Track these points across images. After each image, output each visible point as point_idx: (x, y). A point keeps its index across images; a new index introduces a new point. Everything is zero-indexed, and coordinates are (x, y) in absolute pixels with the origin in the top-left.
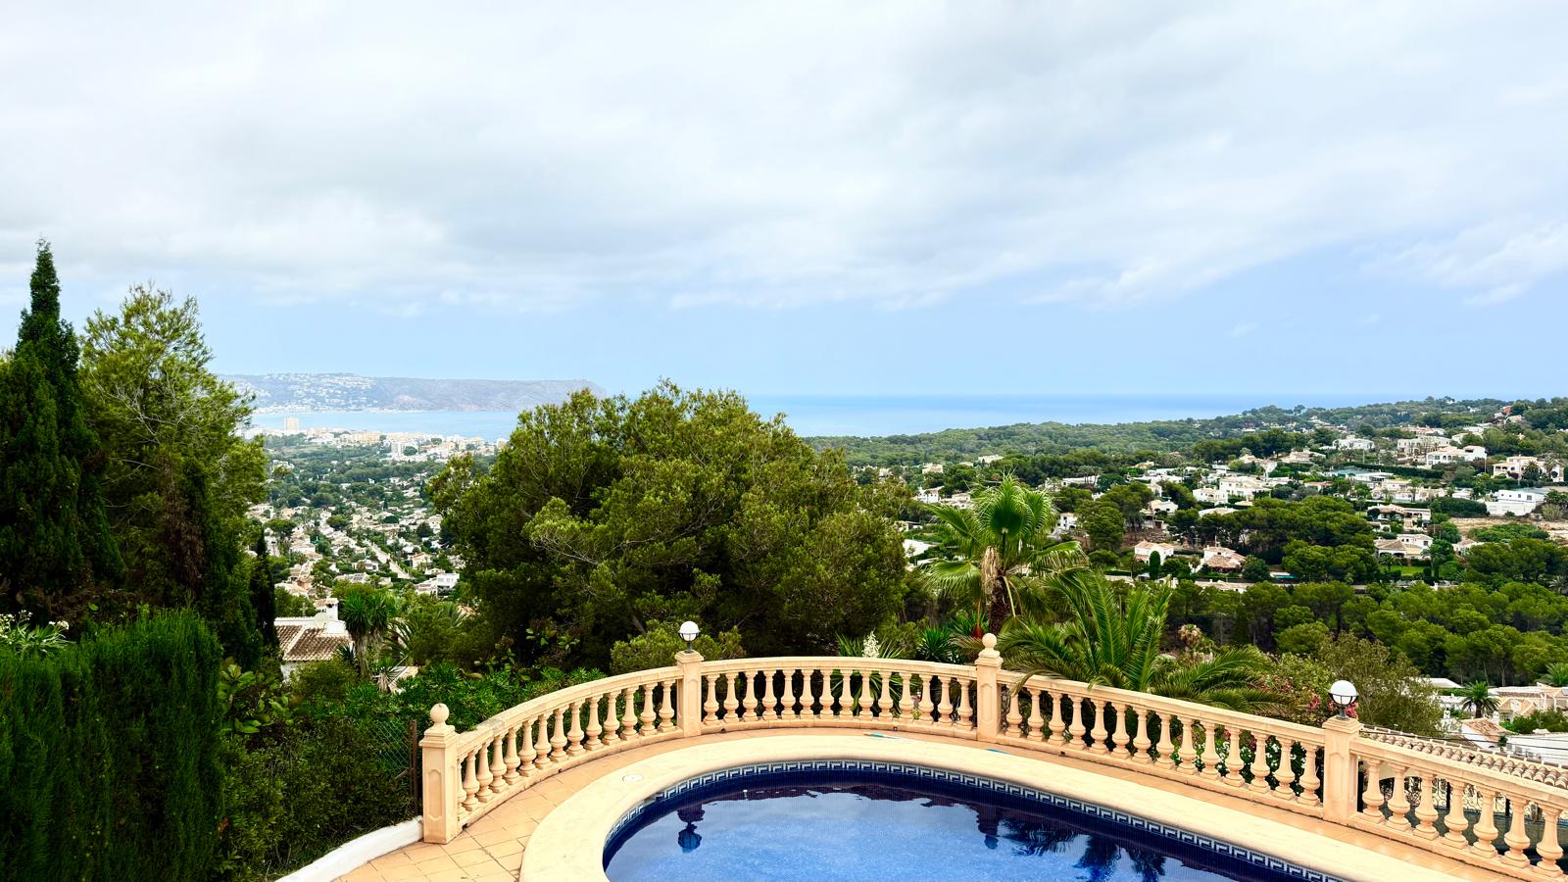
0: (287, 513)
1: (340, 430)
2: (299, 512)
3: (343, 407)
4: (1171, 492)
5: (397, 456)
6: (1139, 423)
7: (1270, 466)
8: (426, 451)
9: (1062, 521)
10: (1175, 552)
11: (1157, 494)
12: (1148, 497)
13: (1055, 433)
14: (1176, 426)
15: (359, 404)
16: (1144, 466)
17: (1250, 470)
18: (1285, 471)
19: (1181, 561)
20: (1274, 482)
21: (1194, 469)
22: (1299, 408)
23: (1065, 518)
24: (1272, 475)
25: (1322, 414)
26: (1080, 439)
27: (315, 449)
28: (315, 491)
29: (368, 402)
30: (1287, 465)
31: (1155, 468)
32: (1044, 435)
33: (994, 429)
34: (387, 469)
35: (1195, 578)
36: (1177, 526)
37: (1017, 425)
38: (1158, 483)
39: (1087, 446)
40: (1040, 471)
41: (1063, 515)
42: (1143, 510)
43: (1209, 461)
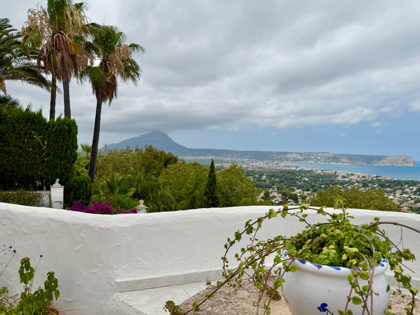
0: (306, 193)
1: (323, 169)
2: (309, 193)
3: (325, 162)
5: (340, 178)
8: (349, 177)
15: (329, 162)
27: (316, 175)
28: (314, 187)
29: (332, 161)
34: (336, 182)
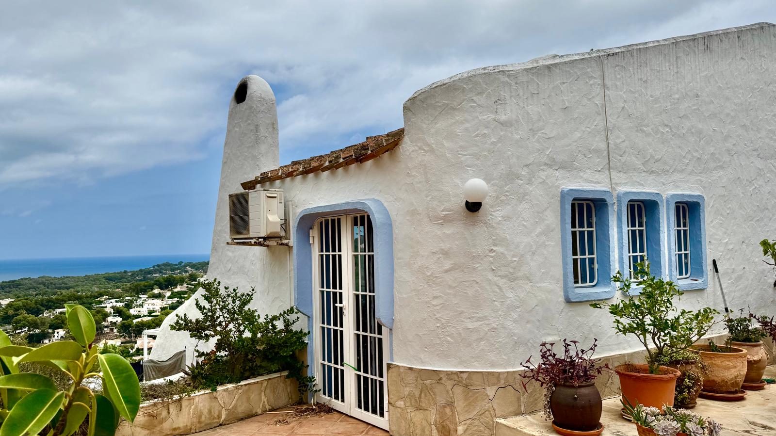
4: (118, 312)
6: (98, 274)
7: (168, 294)
9: (56, 334)
10: (122, 343)
11: (111, 313)
12: (106, 316)
13: (46, 283)
14: (118, 275)
16: (103, 299)
17: (159, 296)
18: (176, 295)
19: (125, 348)
20: (170, 302)
21: (130, 298)
22: (180, 263)
23: (58, 333)
24: (169, 298)
25: (192, 265)
26: (63, 285)
30: (176, 292)
31: (109, 299)
32: (40, 284)
33: (6, 282)
35: (133, 355)
36: (122, 329)
37: (22, 279)
38: (111, 307)
39: (68, 289)
40: (40, 307)
41: (56, 331)
42: (104, 323)
43: (138, 293)
